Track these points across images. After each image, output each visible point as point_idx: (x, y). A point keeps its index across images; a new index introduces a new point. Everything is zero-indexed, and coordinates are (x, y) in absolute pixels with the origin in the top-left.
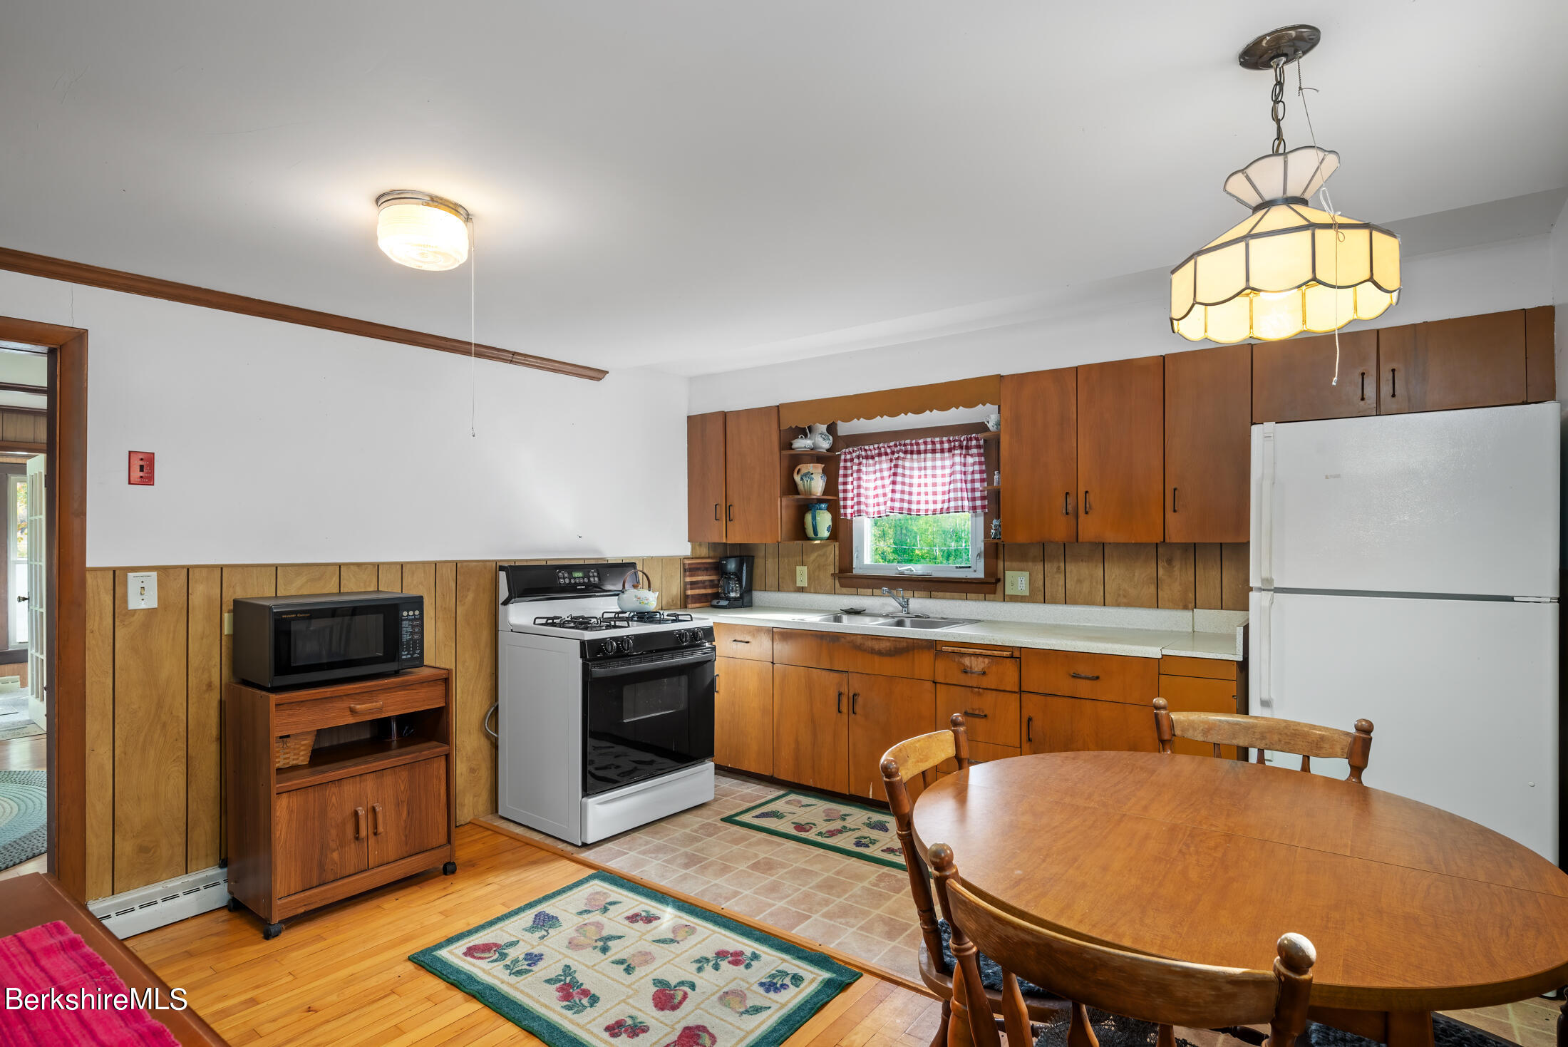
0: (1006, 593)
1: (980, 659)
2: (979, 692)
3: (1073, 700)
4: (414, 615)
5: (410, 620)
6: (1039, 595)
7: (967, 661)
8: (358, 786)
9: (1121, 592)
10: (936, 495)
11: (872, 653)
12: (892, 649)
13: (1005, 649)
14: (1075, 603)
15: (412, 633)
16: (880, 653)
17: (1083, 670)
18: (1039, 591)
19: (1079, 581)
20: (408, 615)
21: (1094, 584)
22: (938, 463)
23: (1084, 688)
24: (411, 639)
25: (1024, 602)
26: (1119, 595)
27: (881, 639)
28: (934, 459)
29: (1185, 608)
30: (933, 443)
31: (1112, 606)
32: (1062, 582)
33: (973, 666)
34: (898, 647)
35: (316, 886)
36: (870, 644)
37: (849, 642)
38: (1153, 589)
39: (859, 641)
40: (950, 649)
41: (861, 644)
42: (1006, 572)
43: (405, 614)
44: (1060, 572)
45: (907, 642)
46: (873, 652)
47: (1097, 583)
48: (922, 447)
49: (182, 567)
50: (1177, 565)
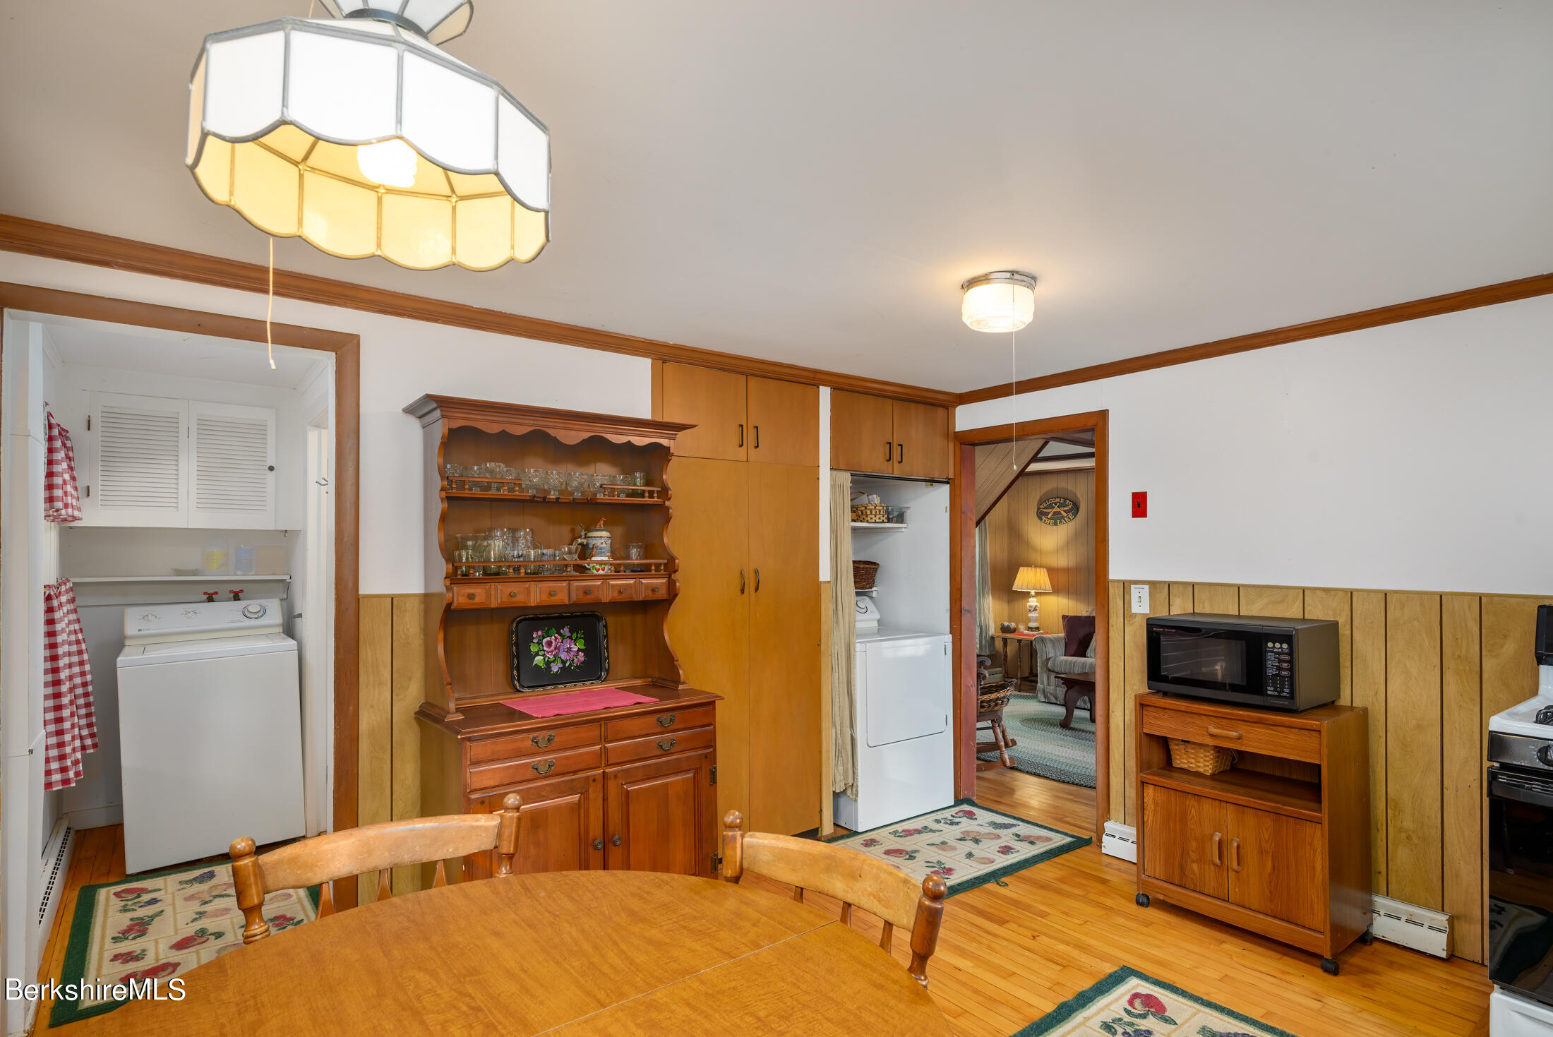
4: (1281, 648)
5: (1276, 653)
8: (1217, 810)
15: (1279, 668)
20: (1274, 647)
24: (1277, 675)
35: (1177, 885)
43: (1270, 645)
49: (1165, 582)
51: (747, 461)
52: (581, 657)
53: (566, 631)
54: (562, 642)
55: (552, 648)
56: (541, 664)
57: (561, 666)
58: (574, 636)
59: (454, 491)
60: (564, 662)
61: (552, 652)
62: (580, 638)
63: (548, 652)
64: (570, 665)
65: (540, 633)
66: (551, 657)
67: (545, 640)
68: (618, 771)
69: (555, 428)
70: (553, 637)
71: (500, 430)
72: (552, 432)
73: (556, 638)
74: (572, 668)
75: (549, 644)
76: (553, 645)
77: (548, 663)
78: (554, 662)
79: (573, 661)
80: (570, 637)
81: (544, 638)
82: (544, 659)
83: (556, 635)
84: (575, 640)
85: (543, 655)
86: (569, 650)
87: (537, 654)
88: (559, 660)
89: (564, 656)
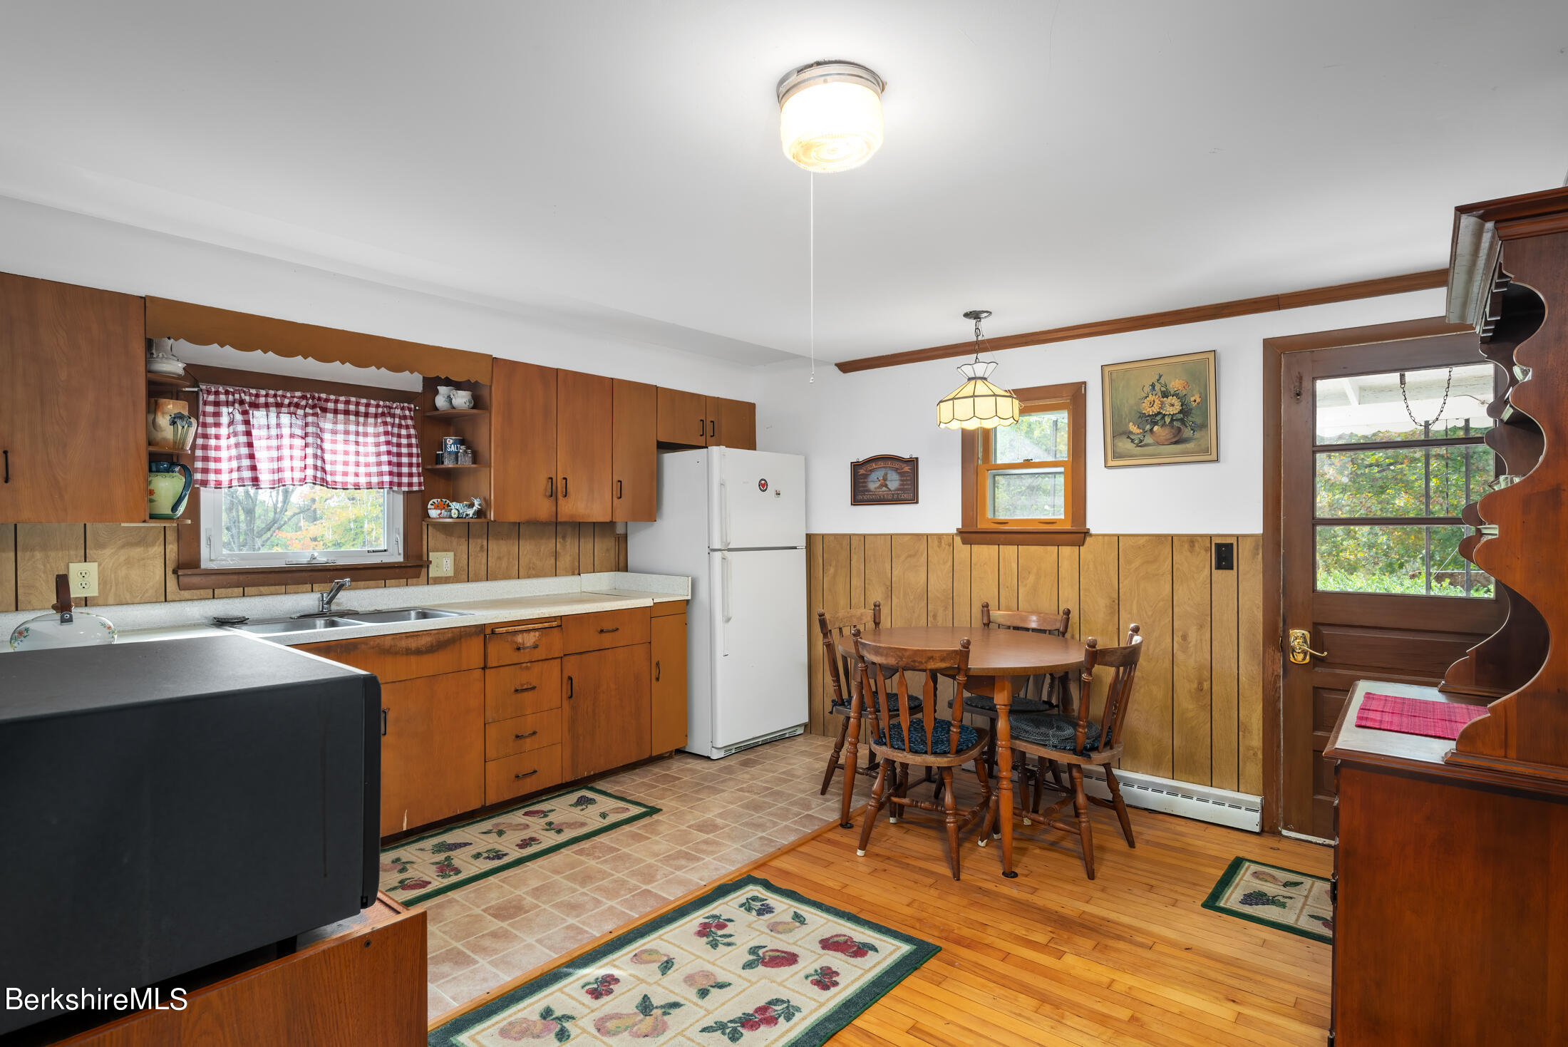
0: (430, 576)
1: (532, 634)
2: (527, 666)
3: (600, 652)
6: (464, 575)
7: (519, 639)
9: (531, 565)
10: (348, 465)
11: (407, 654)
12: (435, 644)
13: (550, 620)
14: (495, 578)
16: (418, 652)
17: (607, 625)
18: (464, 570)
19: (499, 558)
21: (511, 559)
22: (340, 427)
23: (607, 640)
25: (449, 583)
26: (530, 568)
27: (419, 635)
28: (347, 422)
29: (573, 574)
30: (358, 404)
31: (525, 578)
32: (484, 561)
33: (525, 642)
34: (442, 639)
36: (403, 643)
37: (373, 648)
38: (553, 561)
39: (388, 642)
40: (504, 630)
41: (391, 647)
42: (431, 554)
44: (483, 551)
45: (452, 632)
46: (409, 652)
47: (513, 559)
48: (362, 409)
50: (569, 540)
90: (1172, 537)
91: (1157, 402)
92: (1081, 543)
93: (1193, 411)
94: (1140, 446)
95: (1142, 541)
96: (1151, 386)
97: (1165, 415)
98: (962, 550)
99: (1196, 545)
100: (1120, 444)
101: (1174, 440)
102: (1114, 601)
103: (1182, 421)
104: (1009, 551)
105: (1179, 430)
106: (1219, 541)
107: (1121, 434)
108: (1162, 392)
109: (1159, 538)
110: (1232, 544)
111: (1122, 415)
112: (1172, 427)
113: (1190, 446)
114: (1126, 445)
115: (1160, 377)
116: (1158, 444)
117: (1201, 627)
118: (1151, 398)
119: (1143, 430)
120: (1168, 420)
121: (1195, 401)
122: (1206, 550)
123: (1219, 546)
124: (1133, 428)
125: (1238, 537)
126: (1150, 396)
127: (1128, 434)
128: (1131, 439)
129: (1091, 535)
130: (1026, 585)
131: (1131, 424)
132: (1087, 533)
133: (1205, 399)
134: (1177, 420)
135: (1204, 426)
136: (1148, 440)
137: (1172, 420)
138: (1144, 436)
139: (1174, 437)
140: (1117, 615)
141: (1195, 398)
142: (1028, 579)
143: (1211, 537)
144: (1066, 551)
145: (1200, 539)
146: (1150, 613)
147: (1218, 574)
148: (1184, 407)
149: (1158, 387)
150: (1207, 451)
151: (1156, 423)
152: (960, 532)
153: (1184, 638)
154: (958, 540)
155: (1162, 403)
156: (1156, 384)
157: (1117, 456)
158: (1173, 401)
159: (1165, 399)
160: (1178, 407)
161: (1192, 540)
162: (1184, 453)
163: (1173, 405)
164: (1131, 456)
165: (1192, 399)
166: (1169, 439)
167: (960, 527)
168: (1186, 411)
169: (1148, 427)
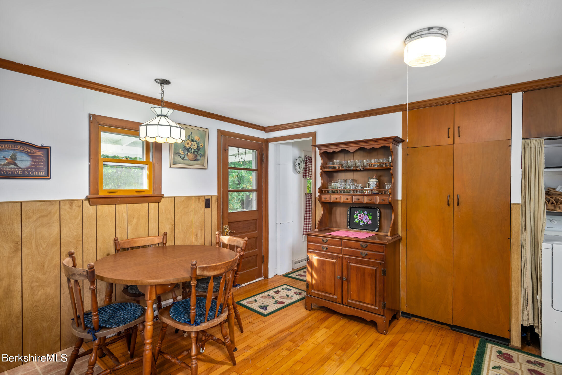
51: (454, 143)
52: (370, 222)
53: (366, 213)
54: (364, 216)
55: (361, 217)
56: (357, 222)
57: (363, 224)
58: (368, 214)
59: (325, 169)
60: (364, 223)
61: (361, 219)
62: (371, 215)
63: (359, 219)
64: (366, 224)
65: (357, 212)
66: (360, 220)
67: (359, 215)
68: (347, 257)
69: (347, 147)
70: (361, 214)
71: (333, 151)
72: (347, 149)
73: (362, 214)
74: (367, 225)
75: (360, 216)
76: (361, 216)
77: (359, 222)
78: (361, 222)
79: (367, 223)
80: (367, 215)
81: (358, 214)
82: (358, 220)
83: (362, 213)
84: (369, 216)
85: (358, 219)
86: (366, 219)
87: (356, 219)
88: (363, 222)
89: (364, 220)
90: (193, 197)
91: (190, 143)
92: (159, 202)
93: (201, 149)
94: (183, 160)
95: (183, 199)
96: (189, 136)
97: (192, 149)
98: (89, 209)
99: (200, 200)
100: (176, 158)
101: (194, 159)
102: (173, 226)
103: (197, 152)
104: (122, 208)
105: (196, 156)
106: (206, 198)
107: (176, 154)
108: (192, 139)
109: (189, 197)
110: (210, 199)
111: (177, 145)
112: (194, 154)
113: (199, 162)
114: (178, 159)
115: (192, 133)
116: (190, 160)
117: (201, 230)
118: (188, 141)
119: (185, 153)
120: (193, 151)
121: (201, 146)
122: (203, 202)
123: (207, 200)
124: (181, 152)
125: (211, 196)
126: (188, 140)
127: (179, 154)
128: (180, 156)
129: (164, 197)
130: (131, 225)
131: (180, 150)
132: (162, 196)
133: (204, 146)
134: (196, 152)
135: (203, 156)
136: (186, 158)
137: (194, 151)
138: (185, 156)
139: (195, 158)
140: (174, 231)
141: (201, 144)
142: (133, 221)
143: (204, 196)
144: (152, 205)
145: (201, 197)
146: (186, 228)
147: (206, 210)
148: (198, 147)
149: (190, 137)
150: (203, 165)
151: (189, 151)
152: (88, 199)
153: (197, 235)
154: (86, 203)
155: (191, 144)
156: (190, 136)
157: (175, 163)
158: (195, 144)
159: (193, 142)
160: (196, 147)
161: (199, 197)
162: (197, 165)
163: (195, 146)
164: (180, 163)
165: (201, 145)
166: (193, 159)
167: (88, 195)
168: (198, 149)
169: (186, 152)
